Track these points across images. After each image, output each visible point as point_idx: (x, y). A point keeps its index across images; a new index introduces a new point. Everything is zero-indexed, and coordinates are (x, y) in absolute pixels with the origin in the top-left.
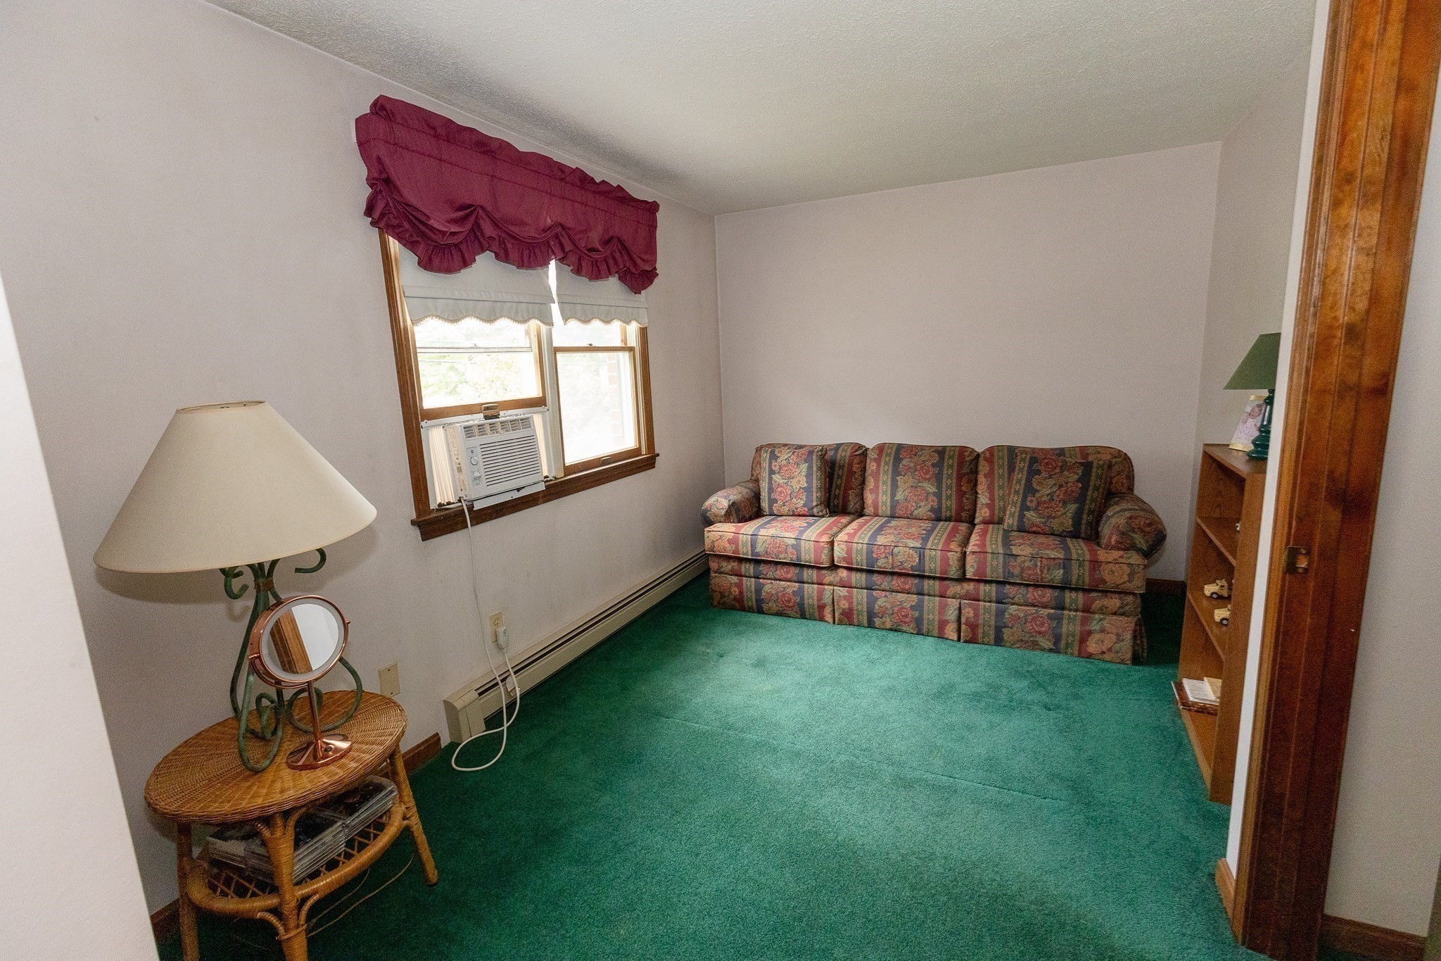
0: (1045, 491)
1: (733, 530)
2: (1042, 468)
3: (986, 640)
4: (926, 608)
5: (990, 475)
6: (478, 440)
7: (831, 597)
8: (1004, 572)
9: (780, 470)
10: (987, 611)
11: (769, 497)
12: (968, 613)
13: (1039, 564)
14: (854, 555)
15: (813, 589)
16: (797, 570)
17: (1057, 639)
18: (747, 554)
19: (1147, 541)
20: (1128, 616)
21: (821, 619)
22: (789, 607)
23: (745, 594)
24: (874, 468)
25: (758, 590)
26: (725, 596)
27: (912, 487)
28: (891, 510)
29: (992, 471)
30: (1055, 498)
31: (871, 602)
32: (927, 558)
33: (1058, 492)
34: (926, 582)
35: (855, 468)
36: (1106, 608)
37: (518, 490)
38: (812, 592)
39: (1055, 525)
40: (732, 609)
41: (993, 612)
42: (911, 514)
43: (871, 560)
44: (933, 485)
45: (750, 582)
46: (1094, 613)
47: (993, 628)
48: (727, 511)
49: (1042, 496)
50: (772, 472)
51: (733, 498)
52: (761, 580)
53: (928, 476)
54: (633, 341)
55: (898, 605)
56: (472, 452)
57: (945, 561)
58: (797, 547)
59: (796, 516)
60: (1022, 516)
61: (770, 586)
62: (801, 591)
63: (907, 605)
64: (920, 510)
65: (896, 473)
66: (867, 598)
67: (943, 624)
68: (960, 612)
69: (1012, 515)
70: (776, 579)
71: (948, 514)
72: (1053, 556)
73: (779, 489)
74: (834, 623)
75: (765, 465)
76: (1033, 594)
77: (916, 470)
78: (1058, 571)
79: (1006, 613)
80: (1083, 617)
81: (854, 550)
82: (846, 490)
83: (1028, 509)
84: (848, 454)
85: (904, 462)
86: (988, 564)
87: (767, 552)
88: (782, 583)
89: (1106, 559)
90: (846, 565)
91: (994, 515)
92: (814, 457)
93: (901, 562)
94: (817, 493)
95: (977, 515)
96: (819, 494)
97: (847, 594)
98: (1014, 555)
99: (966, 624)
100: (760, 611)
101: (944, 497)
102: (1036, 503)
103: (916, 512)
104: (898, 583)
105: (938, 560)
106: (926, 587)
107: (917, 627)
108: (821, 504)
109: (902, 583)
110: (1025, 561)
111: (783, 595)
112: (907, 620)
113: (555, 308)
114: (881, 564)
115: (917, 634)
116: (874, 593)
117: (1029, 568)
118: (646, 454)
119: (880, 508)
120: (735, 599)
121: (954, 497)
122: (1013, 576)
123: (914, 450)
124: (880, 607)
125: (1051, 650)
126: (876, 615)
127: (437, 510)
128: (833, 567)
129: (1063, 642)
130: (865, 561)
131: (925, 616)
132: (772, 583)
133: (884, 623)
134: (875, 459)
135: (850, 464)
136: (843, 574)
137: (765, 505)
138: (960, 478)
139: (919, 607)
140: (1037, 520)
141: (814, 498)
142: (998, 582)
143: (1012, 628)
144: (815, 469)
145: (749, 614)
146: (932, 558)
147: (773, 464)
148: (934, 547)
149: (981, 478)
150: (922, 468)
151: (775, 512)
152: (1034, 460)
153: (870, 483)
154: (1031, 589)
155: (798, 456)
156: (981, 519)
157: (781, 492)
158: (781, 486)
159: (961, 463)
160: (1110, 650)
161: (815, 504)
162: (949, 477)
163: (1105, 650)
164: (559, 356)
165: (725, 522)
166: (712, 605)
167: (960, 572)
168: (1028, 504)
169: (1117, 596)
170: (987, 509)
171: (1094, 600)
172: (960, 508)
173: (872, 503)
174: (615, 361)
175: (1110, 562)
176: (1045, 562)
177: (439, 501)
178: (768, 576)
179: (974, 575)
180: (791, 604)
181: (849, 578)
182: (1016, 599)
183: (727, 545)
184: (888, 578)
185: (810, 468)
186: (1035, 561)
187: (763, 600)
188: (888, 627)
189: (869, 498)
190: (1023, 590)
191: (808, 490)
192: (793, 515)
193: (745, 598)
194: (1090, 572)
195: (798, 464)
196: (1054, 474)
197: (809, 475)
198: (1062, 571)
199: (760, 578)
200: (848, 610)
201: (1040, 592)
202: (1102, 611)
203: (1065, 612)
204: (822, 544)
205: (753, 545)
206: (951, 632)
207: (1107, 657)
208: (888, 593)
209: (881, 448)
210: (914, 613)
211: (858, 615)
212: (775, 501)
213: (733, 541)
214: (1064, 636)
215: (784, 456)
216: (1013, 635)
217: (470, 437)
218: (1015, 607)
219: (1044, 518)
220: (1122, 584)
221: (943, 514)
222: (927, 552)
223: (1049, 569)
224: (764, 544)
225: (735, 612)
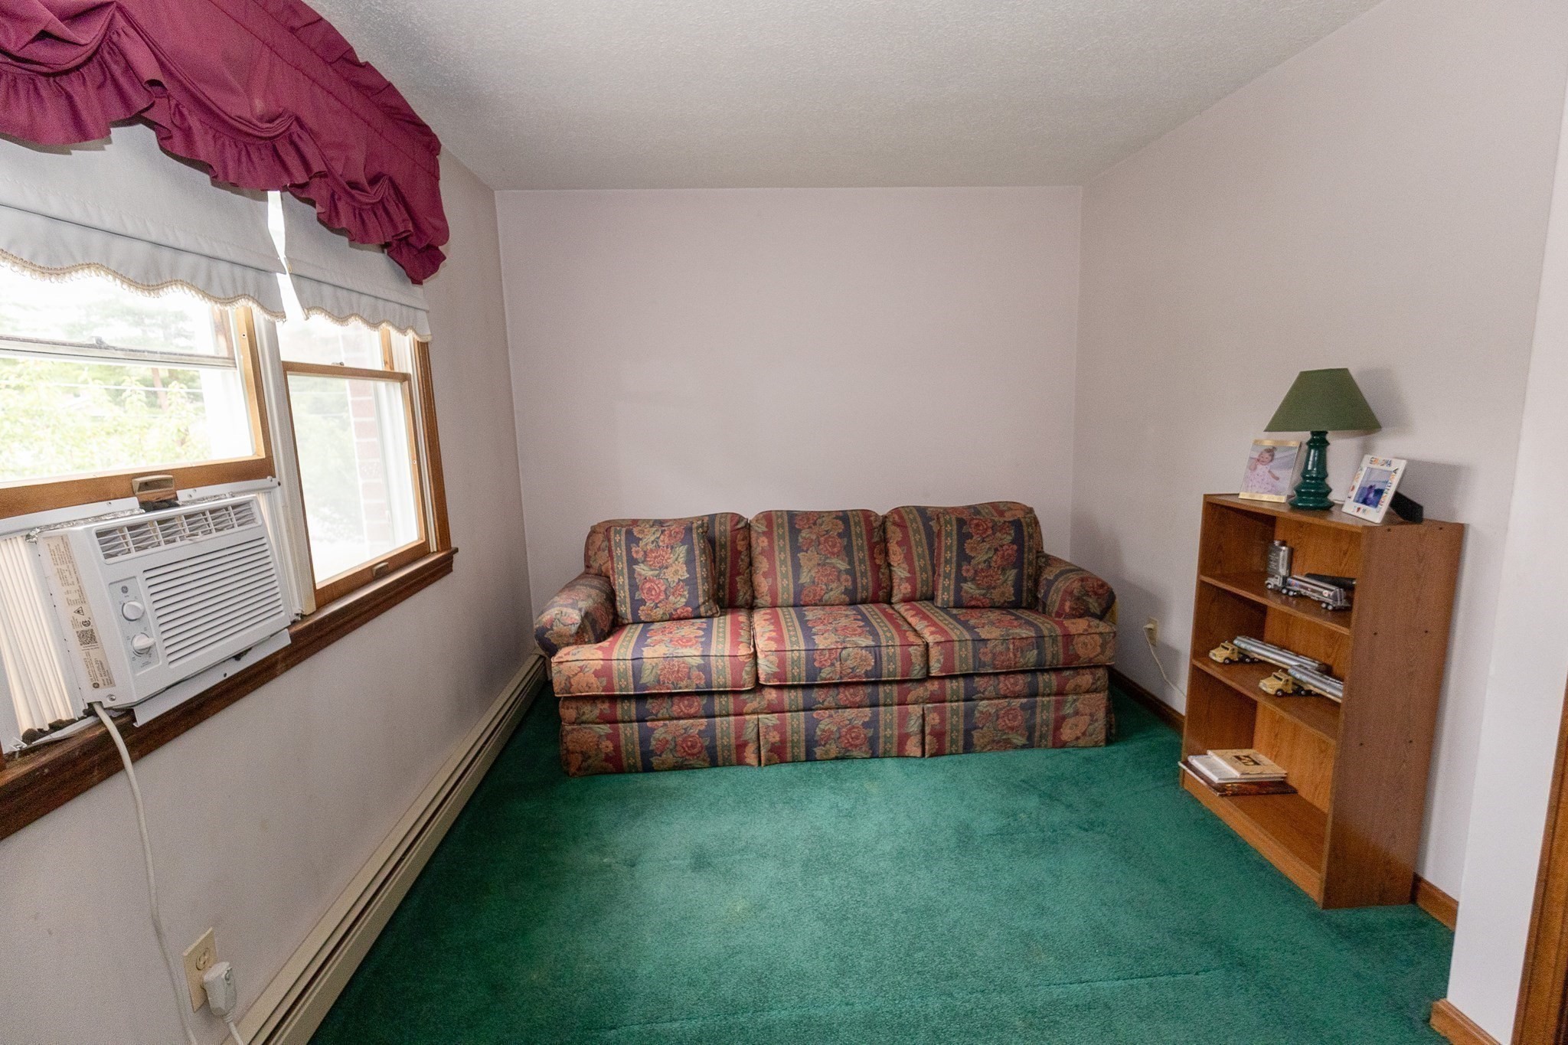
0: (980, 558)
1: (600, 655)
2: (972, 530)
3: (953, 750)
4: (882, 723)
5: (904, 542)
6: (133, 563)
7: (755, 730)
8: (974, 662)
9: (645, 558)
10: (955, 712)
11: (632, 598)
12: (933, 719)
13: (1011, 646)
14: (789, 668)
15: (728, 723)
16: (704, 701)
17: (1031, 730)
18: (626, 688)
19: (1100, 604)
20: (1100, 692)
21: (741, 762)
22: (693, 755)
23: (623, 749)
24: (766, 543)
25: (644, 741)
26: (589, 757)
27: (819, 564)
28: (795, 598)
29: (906, 537)
30: (993, 564)
31: (811, 726)
32: (885, 659)
33: (995, 557)
34: (881, 689)
35: (741, 546)
36: (1080, 686)
37: (238, 657)
38: (728, 728)
39: (996, 595)
40: (601, 773)
41: (961, 713)
42: (821, 600)
43: (813, 671)
44: (842, 560)
45: (632, 728)
46: (1067, 694)
47: (962, 732)
48: (580, 627)
49: (979, 563)
50: (632, 562)
51: (584, 605)
52: (648, 724)
53: (836, 550)
54: (407, 363)
55: (846, 725)
56: (125, 590)
57: (907, 659)
58: (705, 669)
59: (674, 620)
60: (958, 590)
61: (662, 730)
62: (711, 728)
63: (858, 723)
64: (831, 593)
65: (796, 549)
66: (806, 722)
67: (903, 739)
68: (924, 720)
69: (946, 589)
70: (672, 719)
71: (864, 594)
72: (1024, 636)
73: (647, 585)
74: (760, 764)
75: (620, 552)
76: (1005, 684)
77: (819, 544)
78: (1032, 652)
79: (976, 712)
80: (1057, 702)
81: (789, 662)
82: (733, 577)
83: (965, 580)
84: (729, 528)
85: (804, 534)
86: (956, 656)
87: (659, 681)
88: (682, 722)
89: (1077, 630)
90: (778, 683)
91: (916, 589)
92: (695, 536)
93: (852, 668)
94: (703, 585)
95: (895, 591)
96: (706, 587)
97: (778, 722)
98: (983, 640)
99: (930, 734)
100: (648, 768)
101: (858, 574)
102: (972, 571)
103: (826, 597)
104: (846, 696)
105: (898, 658)
106: (881, 695)
107: (871, 749)
108: (709, 598)
109: (851, 695)
110: (996, 645)
111: (685, 740)
112: (858, 742)
113: (285, 282)
114: (826, 674)
115: (871, 757)
116: (815, 714)
117: (1001, 653)
118: (438, 551)
119: (780, 595)
120: (608, 759)
121: (869, 574)
122: (984, 665)
123: (813, 518)
124: (824, 731)
125: (1024, 747)
126: (816, 743)
127: (24, 753)
128: (758, 687)
129: (1037, 734)
130: (804, 674)
131: (882, 734)
132: (665, 725)
133: (827, 752)
134: (764, 533)
135: (734, 542)
136: (772, 695)
137: (625, 609)
138: (871, 549)
139: (873, 723)
140: (977, 592)
141: (700, 592)
142: (965, 676)
143: (982, 728)
144: (697, 552)
145: (630, 777)
146: (891, 659)
147: (634, 549)
148: (890, 643)
149: (893, 547)
150: (826, 541)
151: (643, 618)
152: (961, 522)
153: (762, 564)
154: (1002, 678)
155: (670, 535)
156: (900, 596)
157: (650, 589)
158: (651, 581)
159: (870, 531)
160: (1084, 734)
161: (701, 600)
162: (861, 549)
163: (1080, 735)
164: (293, 380)
165: (576, 643)
166: (567, 773)
167: (924, 671)
168: (964, 574)
169: (1088, 671)
170: (907, 584)
171: (1067, 680)
172: (878, 585)
173: (769, 589)
174: (372, 398)
175: (1082, 634)
176: (1017, 643)
177: (25, 725)
178: (660, 715)
179: (941, 671)
180: (696, 751)
181: (781, 701)
182: (986, 693)
183: (593, 680)
184: (833, 692)
185: (690, 552)
186: (1007, 644)
187: (653, 751)
188: (834, 756)
189: (763, 584)
190: (992, 681)
191: (691, 582)
192: (671, 619)
193: (624, 755)
194: (1064, 647)
195: (672, 548)
196: (987, 536)
197: (690, 562)
198: (1035, 652)
199: (647, 721)
200: (779, 744)
201: (1012, 680)
202: (1077, 691)
203: (1038, 699)
204: (741, 659)
205: (637, 673)
206: (913, 748)
207: (1081, 743)
208: (832, 712)
209: (768, 517)
210: (866, 731)
211: (793, 747)
212: (643, 602)
213: (605, 673)
214: (1038, 727)
215: (649, 538)
216: (983, 737)
217: (111, 556)
218: (985, 702)
219: (983, 589)
220: (1096, 657)
221: (859, 596)
222: (884, 651)
223: (1022, 652)
224: (654, 671)
225: (604, 778)
